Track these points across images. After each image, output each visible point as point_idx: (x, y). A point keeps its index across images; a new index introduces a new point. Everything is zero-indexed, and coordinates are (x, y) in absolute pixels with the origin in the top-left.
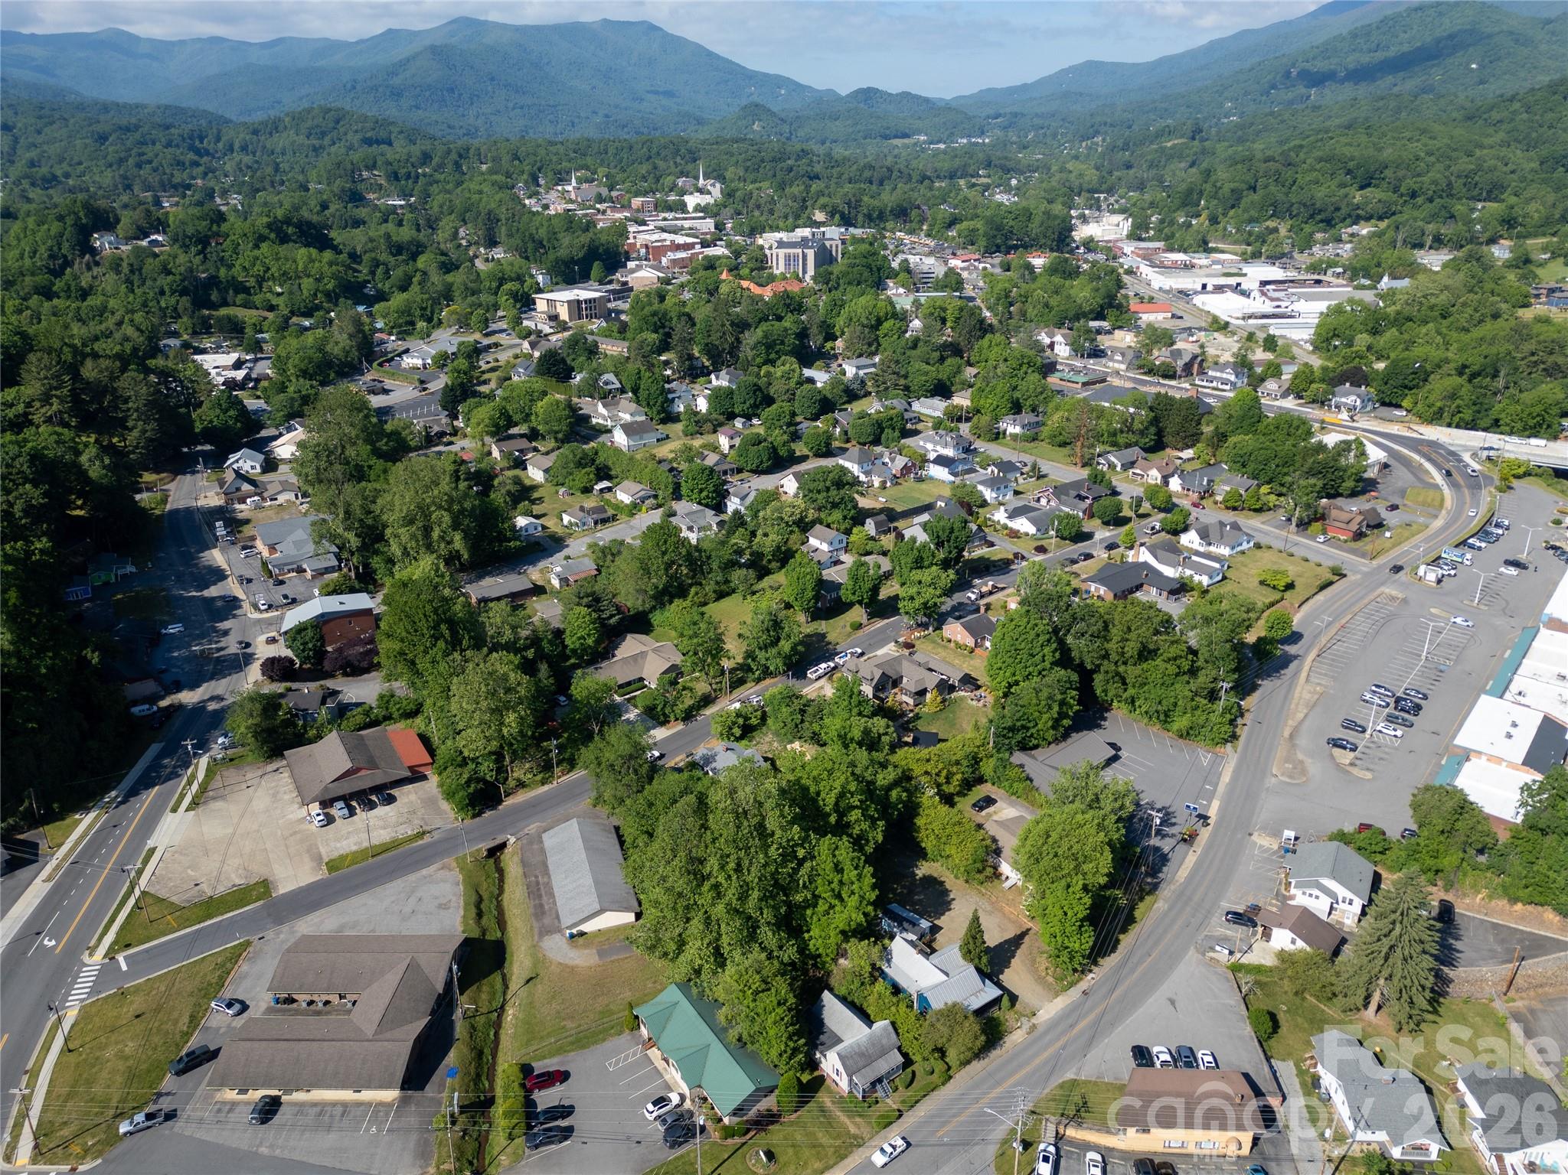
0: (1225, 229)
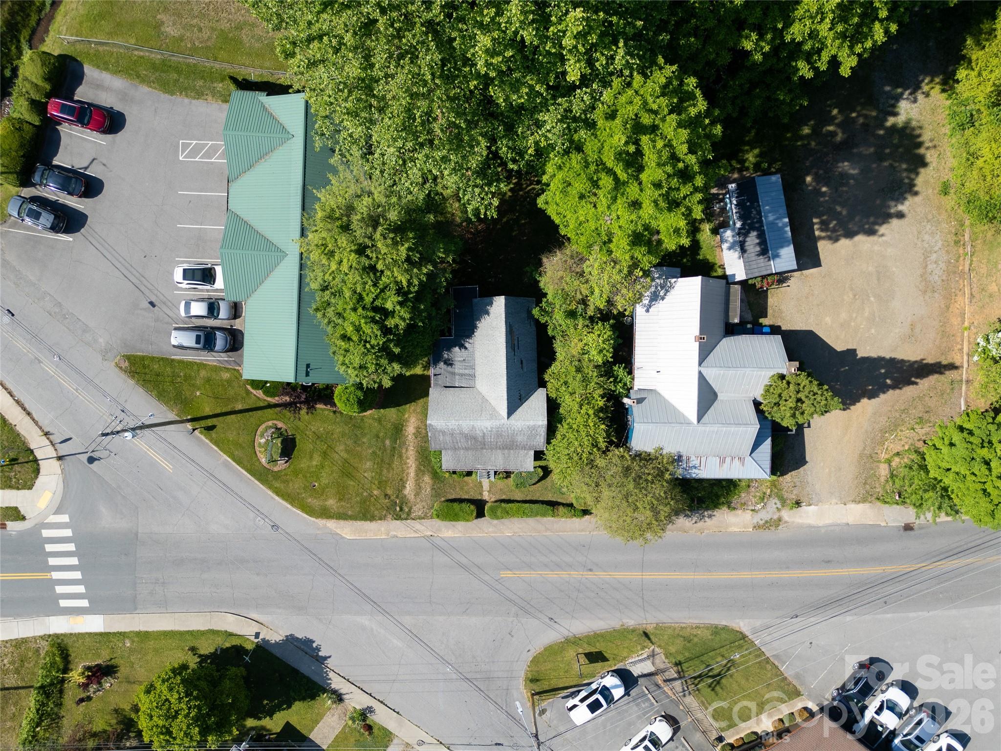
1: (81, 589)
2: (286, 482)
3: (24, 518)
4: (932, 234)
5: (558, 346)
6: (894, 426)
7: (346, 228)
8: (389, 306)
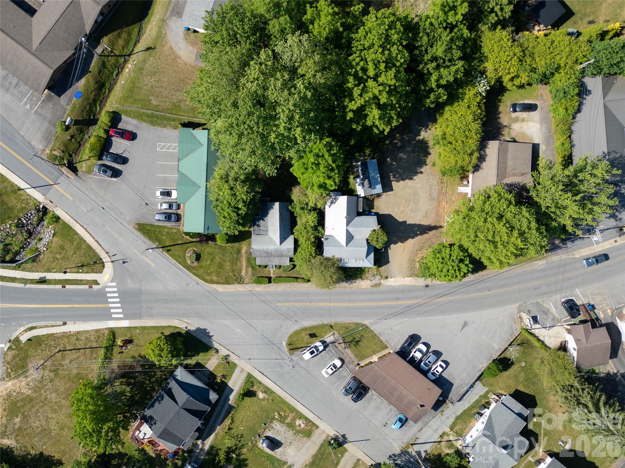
1: (120, 310)
2: (198, 270)
3: (99, 284)
4: (433, 179)
5: (298, 220)
6: (421, 249)
7: (227, 181)
8: (240, 206)
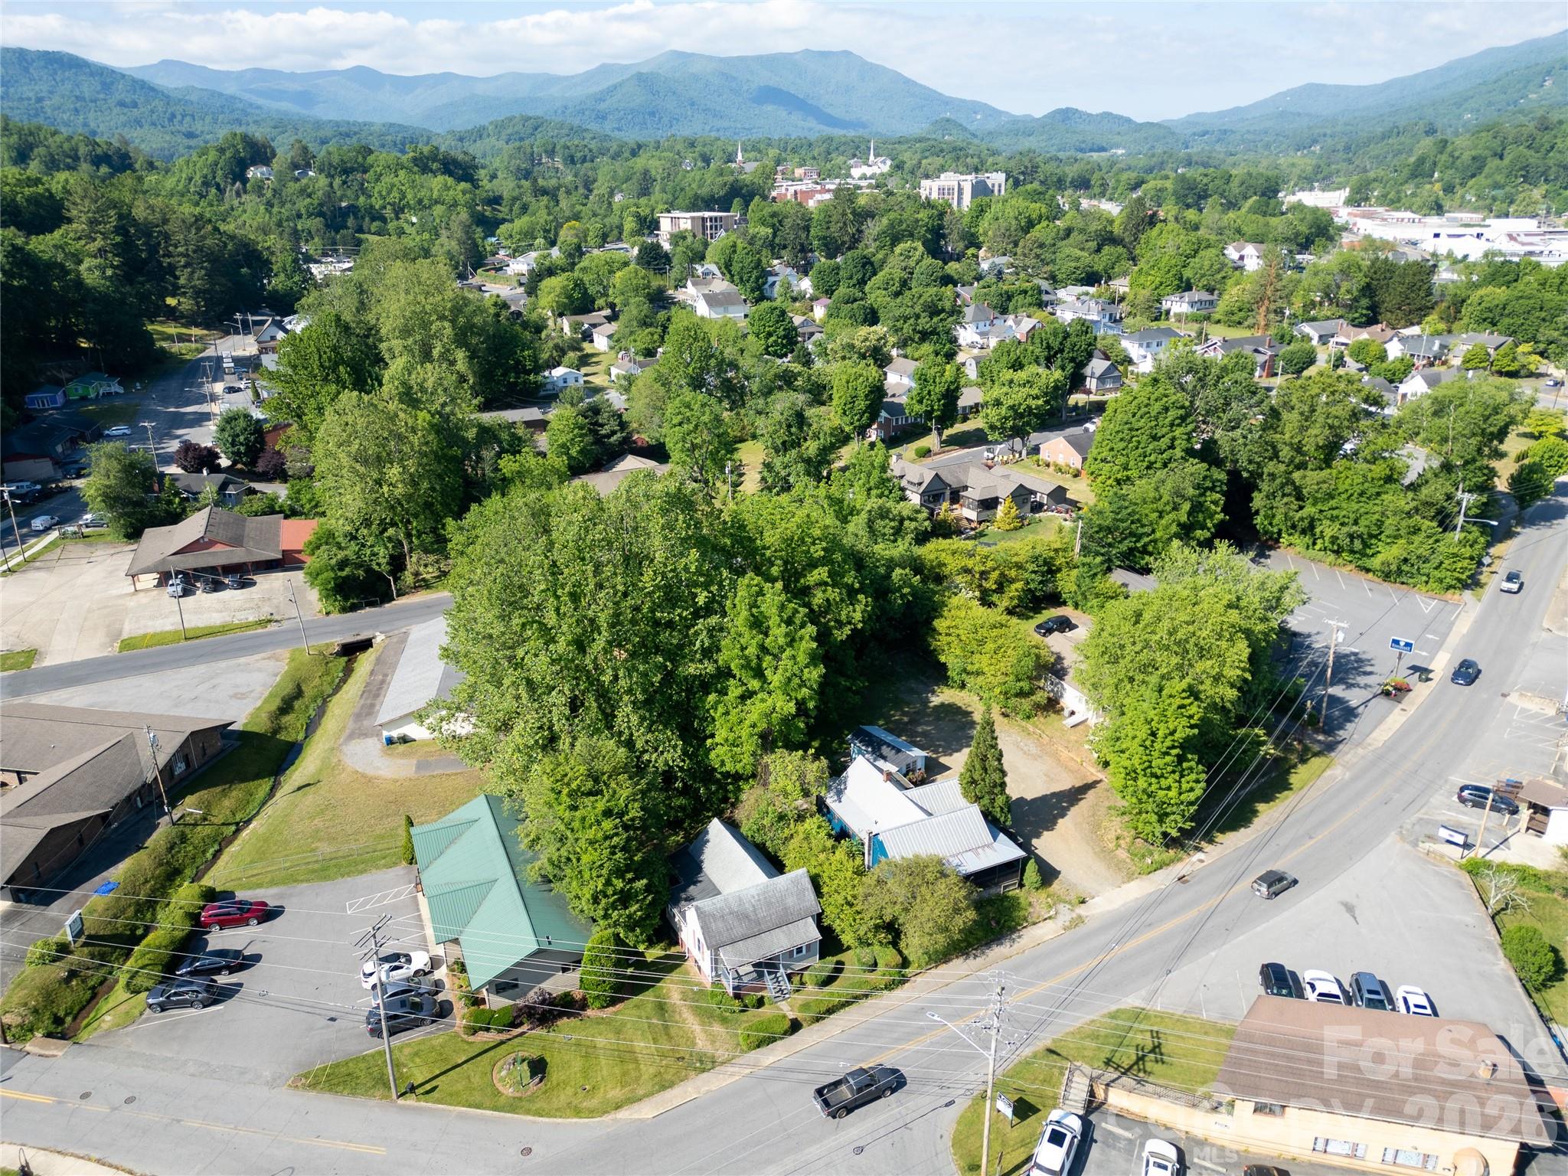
0: (1463, 197)
2: (547, 1099)
